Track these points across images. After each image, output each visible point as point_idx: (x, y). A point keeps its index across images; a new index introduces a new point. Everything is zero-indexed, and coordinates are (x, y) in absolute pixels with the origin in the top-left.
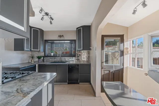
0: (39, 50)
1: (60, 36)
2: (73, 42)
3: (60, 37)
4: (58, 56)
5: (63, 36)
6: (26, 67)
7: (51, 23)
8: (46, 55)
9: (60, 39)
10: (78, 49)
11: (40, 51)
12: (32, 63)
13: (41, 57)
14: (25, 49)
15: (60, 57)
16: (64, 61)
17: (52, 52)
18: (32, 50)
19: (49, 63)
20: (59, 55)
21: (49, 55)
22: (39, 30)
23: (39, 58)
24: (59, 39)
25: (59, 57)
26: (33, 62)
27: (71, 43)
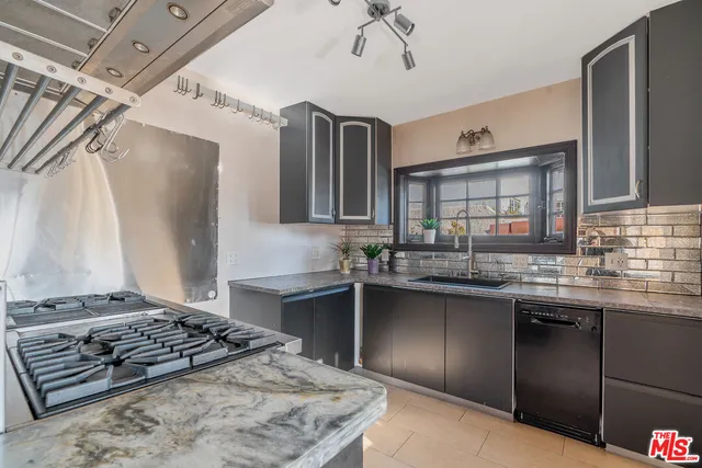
0: (367, 218)
1: (471, 138)
2: (551, 157)
3: (472, 143)
4: (457, 246)
5: (485, 131)
6: (307, 292)
7: (409, 62)
8: (401, 242)
9: (471, 151)
10: (593, 202)
11: (371, 222)
12: (342, 277)
13: (380, 251)
14: (314, 215)
15: (470, 252)
16: (496, 276)
17: (429, 227)
18: (342, 217)
19: (408, 284)
20: (463, 240)
21: (416, 241)
22: (369, 126)
23: (371, 253)
24: (465, 150)
25: (463, 249)
26: (347, 272)
27: (541, 170)
